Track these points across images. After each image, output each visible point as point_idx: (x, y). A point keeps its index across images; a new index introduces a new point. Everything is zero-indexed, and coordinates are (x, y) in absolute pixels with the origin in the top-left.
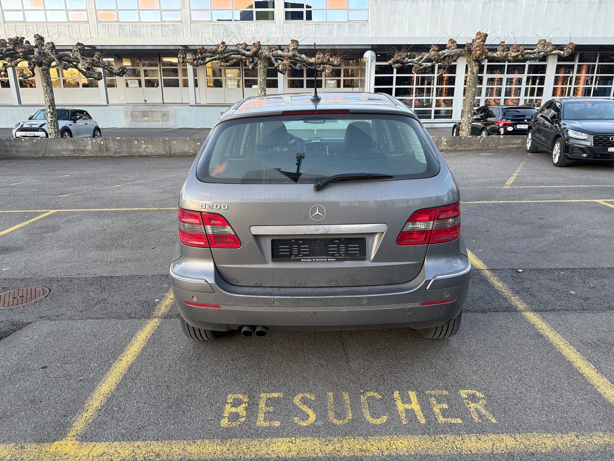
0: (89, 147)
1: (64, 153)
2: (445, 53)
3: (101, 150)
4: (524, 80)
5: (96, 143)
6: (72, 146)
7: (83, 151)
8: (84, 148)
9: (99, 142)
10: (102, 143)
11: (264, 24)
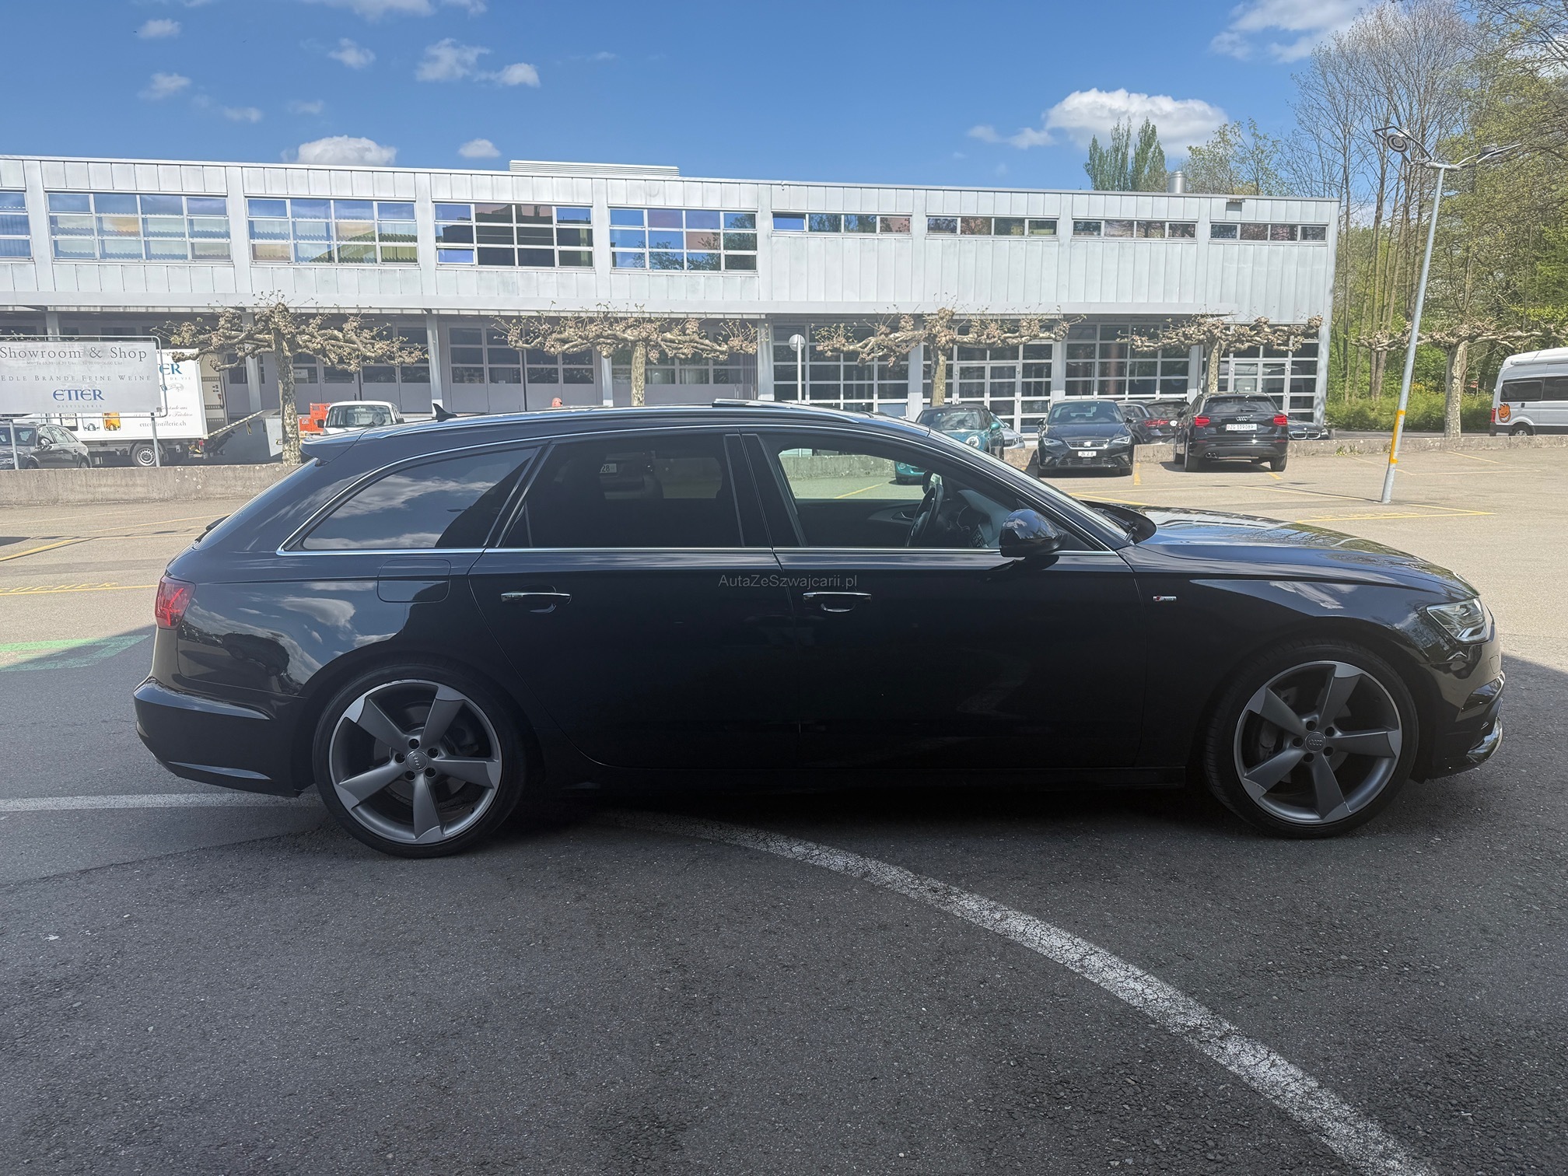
2: (899, 337)
4: (1019, 369)
11: (575, 274)
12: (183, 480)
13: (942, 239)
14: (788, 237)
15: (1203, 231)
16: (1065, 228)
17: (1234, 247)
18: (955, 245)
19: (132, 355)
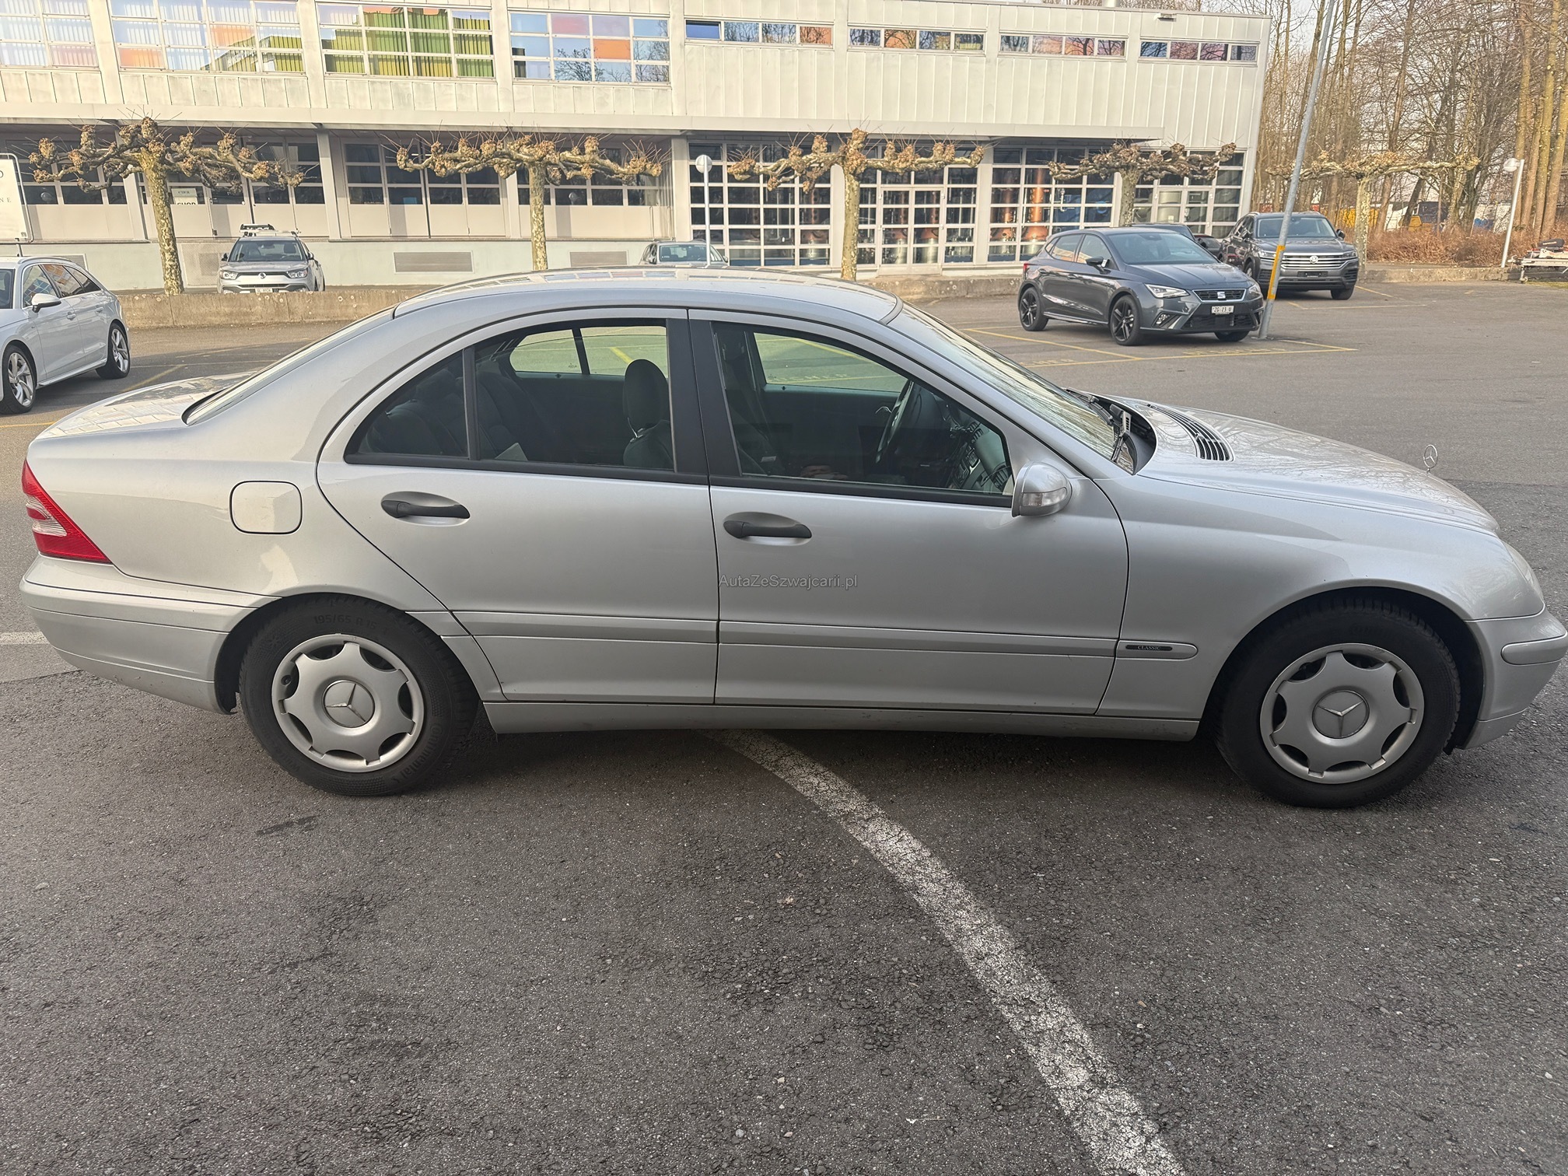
1: (213, 318)
2: (811, 160)
3: (278, 313)
4: (944, 195)
6: (228, 306)
7: (246, 314)
8: (248, 310)
9: (275, 299)
10: (281, 300)
11: (474, 85)
13: (865, 52)
14: (702, 47)
15: (1133, 48)
16: (992, 42)
17: (1166, 67)
18: (878, 58)
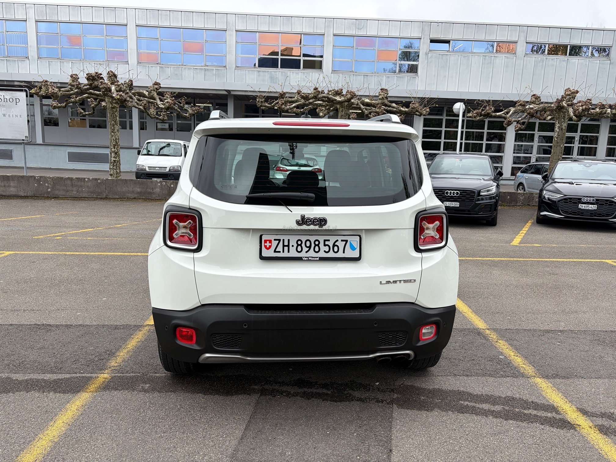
0: (158, 190)
4: (577, 139)
5: (166, 186)
6: (139, 188)
7: (150, 193)
8: (151, 191)
9: (169, 185)
10: (172, 186)
11: (311, 74)
12: (39, 184)
13: (535, 58)
14: (438, 55)
18: (543, 61)
19: (11, 100)
